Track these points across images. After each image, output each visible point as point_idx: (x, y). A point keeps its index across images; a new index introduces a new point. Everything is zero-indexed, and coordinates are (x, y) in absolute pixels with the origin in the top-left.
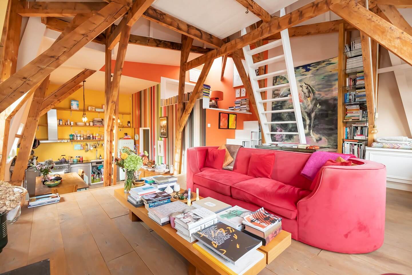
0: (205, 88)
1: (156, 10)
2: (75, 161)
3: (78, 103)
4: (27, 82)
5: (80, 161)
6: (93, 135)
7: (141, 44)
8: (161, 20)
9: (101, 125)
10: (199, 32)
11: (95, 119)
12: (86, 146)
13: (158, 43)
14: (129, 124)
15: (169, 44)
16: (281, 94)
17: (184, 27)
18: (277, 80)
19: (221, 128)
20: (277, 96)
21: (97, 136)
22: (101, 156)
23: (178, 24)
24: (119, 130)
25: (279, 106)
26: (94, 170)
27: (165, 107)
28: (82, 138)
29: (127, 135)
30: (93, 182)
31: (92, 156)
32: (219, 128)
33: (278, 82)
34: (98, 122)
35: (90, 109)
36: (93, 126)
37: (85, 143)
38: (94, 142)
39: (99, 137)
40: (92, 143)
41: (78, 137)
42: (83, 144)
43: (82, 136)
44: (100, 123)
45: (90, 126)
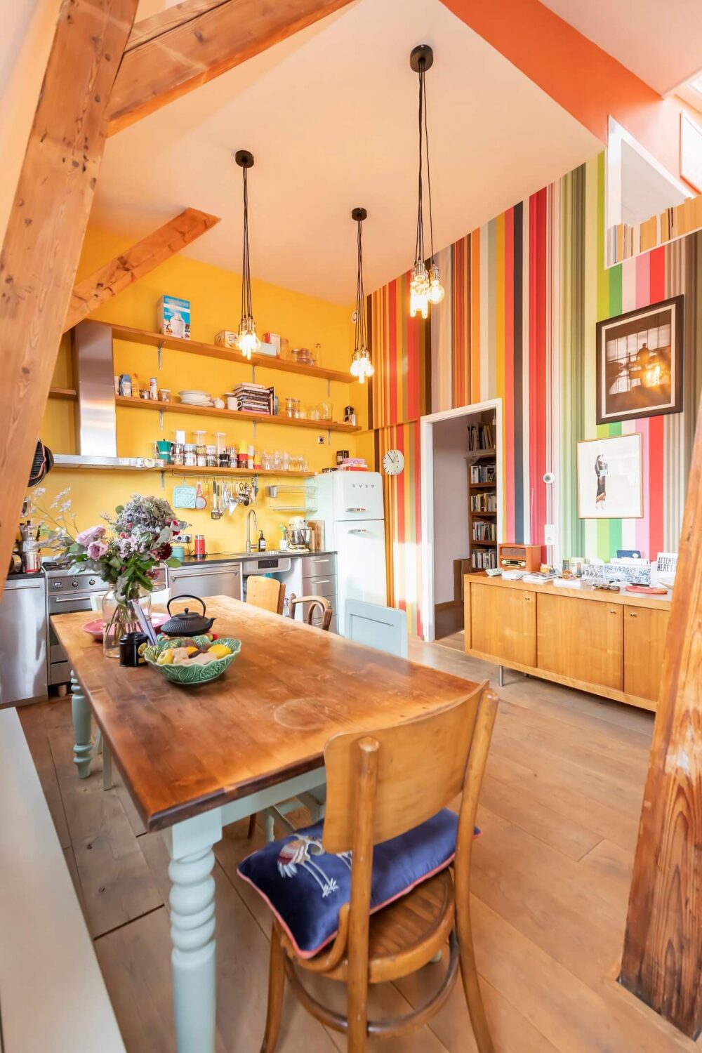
2: (178, 554)
3: (188, 311)
6: (237, 448)
9: (265, 411)
11: (245, 383)
12: (215, 495)
21: (251, 453)
22: (262, 538)
34: (253, 398)
35: (229, 342)
36: (240, 413)
37: (211, 482)
38: (239, 478)
39: (257, 463)
40: (235, 485)
41: (188, 454)
42: (206, 484)
43: (201, 451)
44: (264, 405)
45: (225, 415)
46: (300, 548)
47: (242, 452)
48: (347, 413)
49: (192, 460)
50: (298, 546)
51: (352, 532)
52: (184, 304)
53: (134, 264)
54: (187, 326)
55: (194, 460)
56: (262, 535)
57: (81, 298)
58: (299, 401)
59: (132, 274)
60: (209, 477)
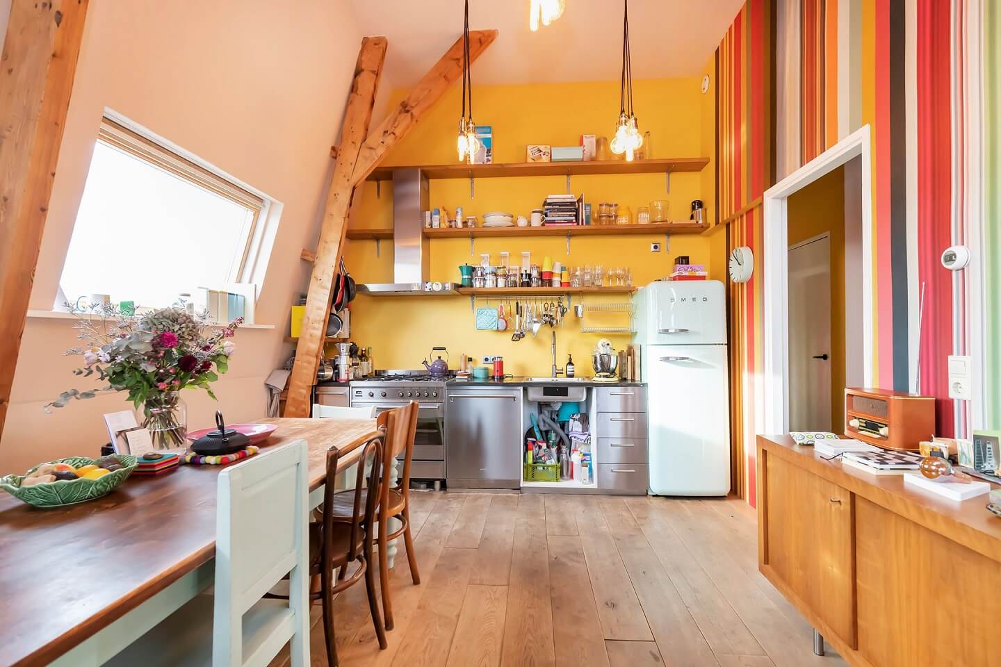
2: (480, 374)
3: (489, 136)
5: (493, 377)
6: (540, 266)
9: (570, 221)
11: (549, 197)
21: (557, 270)
22: (570, 363)
24: (653, 246)
26: (544, 422)
28: (502, 283)
29: (687, 265)
31: (536, 359)
34: (559, 210)
35: (532, 157)
36: (543, 228)
37: (513, 304)
38: (544, 297)
39: (565, 280)
40: (538, 306)
41: (488, 276)
42: (509, 306)
43: (500, 272)
44: (570, 215)
45: (529, 233)
46: (604, 376)
47: (545, 269)
48: (693, 208)
49: (491, 282)
50: (602, 374)
51: (667, 359)
52: (485, 130)
53: (413, 105)
54: (489, 151)
55: (493, 283)
56: (570, 359)
57: (371, 148)
58: (616, 205)
59: (412, 114)
60: (512, 297)
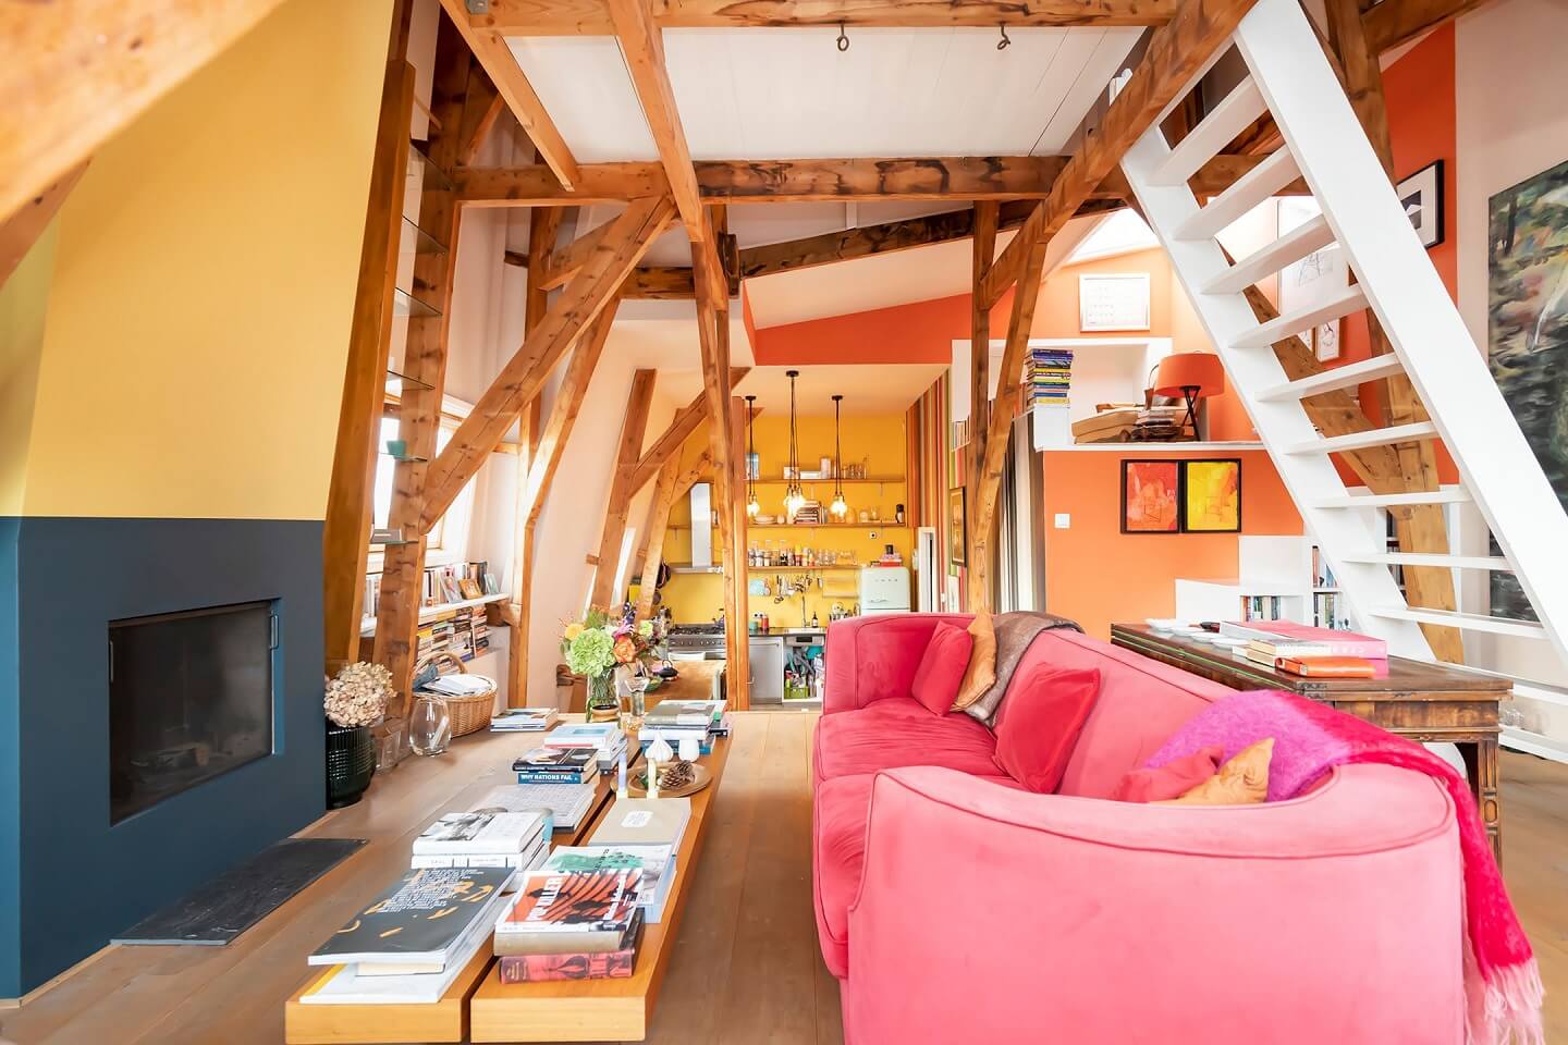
0: (1044, 366)
1: (757, 165)
2: (752, 627)
3: (757, 460)
4: (469, 453)
5: (762, 630)
6: (793, 551)
7: (818, 261)
8: (776, 189)
9: (814, 521)
10: (932, 169)
12: (778, 585)
13: (877, 236)
14: (900, 515)
15: (921, 228)
16: (1543, 317)
17: (863, 179)
18: (1516, 238)
19: (1129, 529)
20: (1521, 330)
21: (805, 554)
22: (815, 618)
23: (840, 177)
24: (871, 536)
25: (1537, 386)
26: (797, 660)
27: (960, 450)
28: (767, 562)
29: (892, 553)
30: (790, 697)
31: (791, 617)
32: (1124, 530)
33: (1523, 244)
34: (805, 513)
35: (788, 475)
36: (796, 525)
37: (774, 577)
38: (795, 573)
39: (811, 560)
40: (792, 578)
42: (772, 579)
43: (766, 555)
44: (813, 516)
45: (787, 526)
47: (797, 553)
48: (897, 510)
52: (754, 456)
55: (761, 563)
56: (815, 615)
60: (774, 573)
